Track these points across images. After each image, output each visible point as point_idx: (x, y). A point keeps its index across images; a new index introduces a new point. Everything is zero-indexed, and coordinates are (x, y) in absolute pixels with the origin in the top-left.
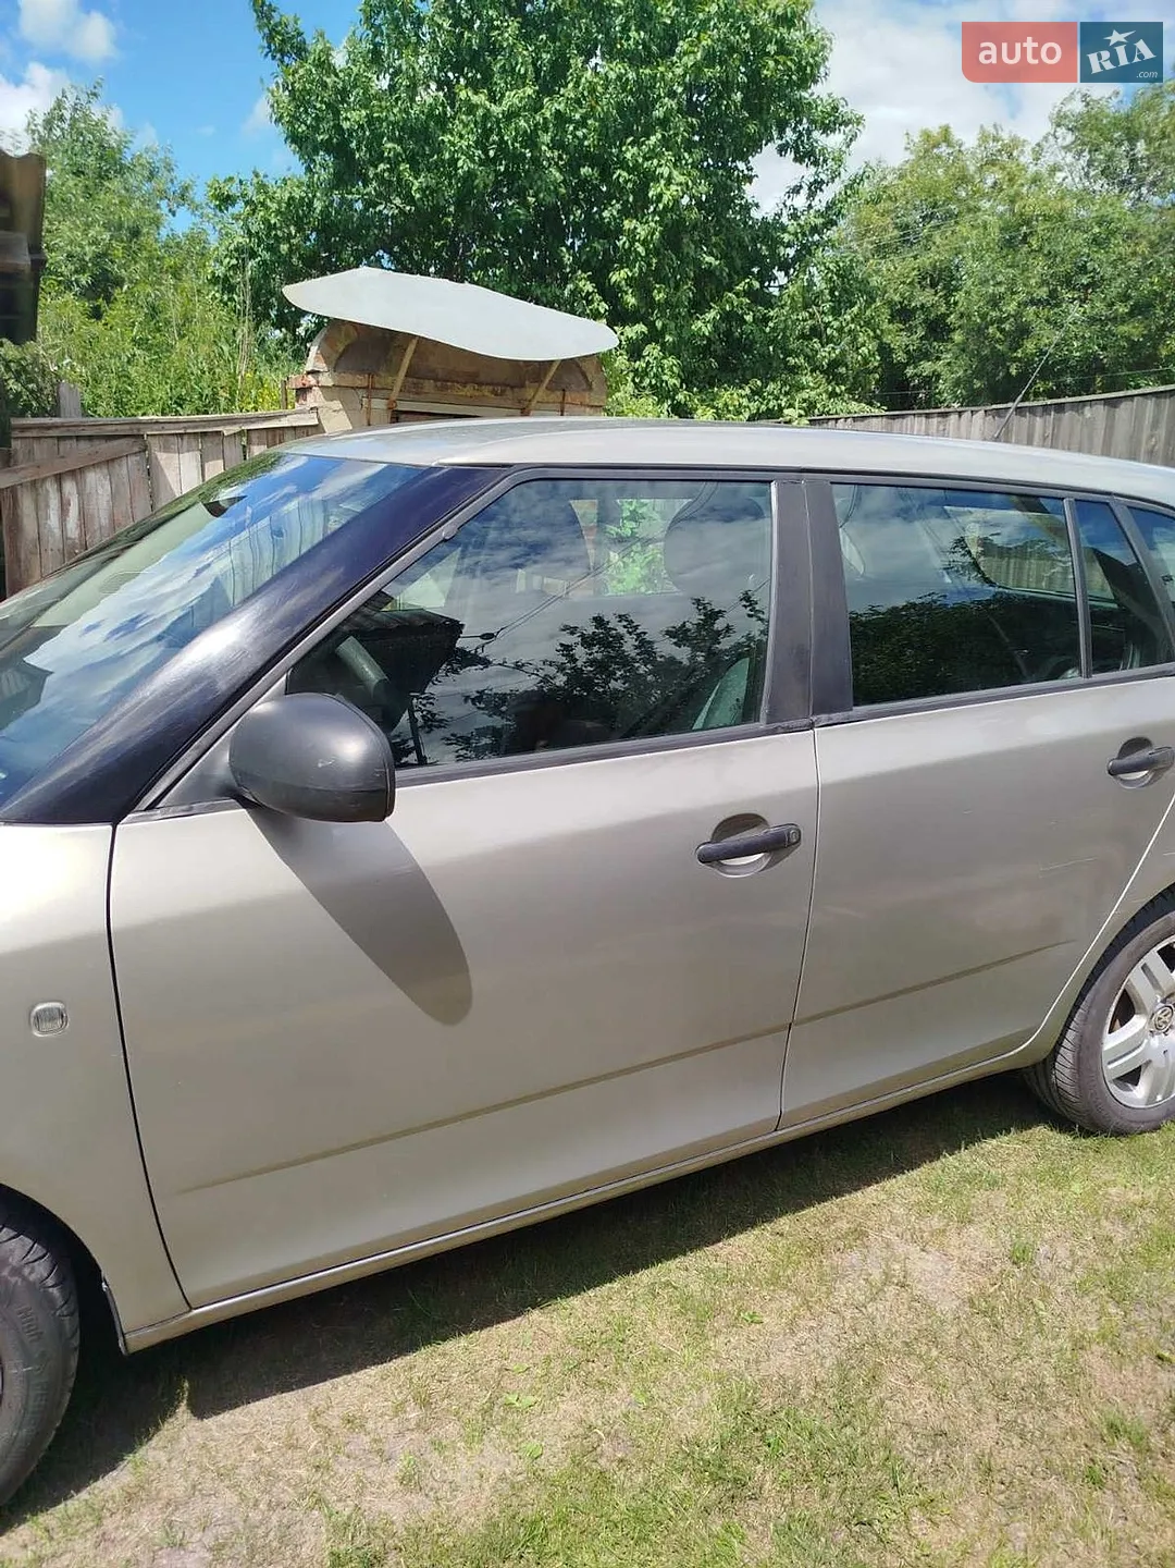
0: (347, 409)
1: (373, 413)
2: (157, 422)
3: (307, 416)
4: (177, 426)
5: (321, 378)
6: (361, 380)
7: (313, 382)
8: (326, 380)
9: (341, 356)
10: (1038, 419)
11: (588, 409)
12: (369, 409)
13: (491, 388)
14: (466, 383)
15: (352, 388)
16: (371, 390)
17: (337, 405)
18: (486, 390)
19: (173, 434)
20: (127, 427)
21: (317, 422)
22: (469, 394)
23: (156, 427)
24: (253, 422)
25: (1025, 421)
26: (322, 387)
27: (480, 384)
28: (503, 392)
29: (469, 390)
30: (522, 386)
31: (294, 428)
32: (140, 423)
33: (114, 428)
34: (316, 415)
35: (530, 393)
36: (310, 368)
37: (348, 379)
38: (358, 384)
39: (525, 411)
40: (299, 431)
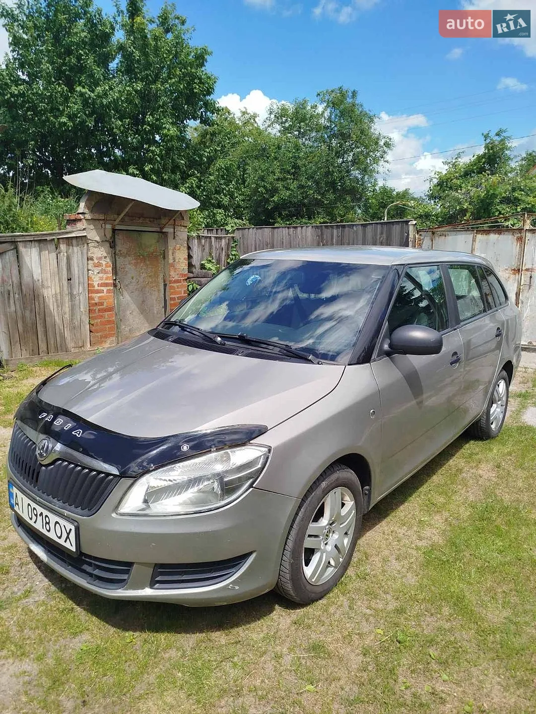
0: (96, 229)
1: (106, 230)
2: (22, 236)
3: (83, 231)
4: (30, 237)
5: (85, 216)
6: (102, 217)
7: (82, 217)
8: (88, 216)
9: (93, 207)
10: (334, 230)
11: (183, 227)
12: (105, 228)
13: (149, 219)
14: (141, 218)
15: (98, 220)
16: (105, 220)
17: (92, 227)
18: (147, 221)
19: (28, 241)
20: (9, 238)
21: (86, 235)
22: (141, 222)
23: (21, 238)
24: (61, 235)
25: (329, 230)
26: (86, 220)
27: (145, 218)
28: (153, 221)
29: (141, 220)
30: (160, 218)
31: (76, 237)
32: (14, 236)
33: (5, 238)
34: (85, 231)
35: (163, 221)
36: (81, 212)
37: (97, 216)
38: (100, 218)
39: (162, 228)
40: (78, 239)
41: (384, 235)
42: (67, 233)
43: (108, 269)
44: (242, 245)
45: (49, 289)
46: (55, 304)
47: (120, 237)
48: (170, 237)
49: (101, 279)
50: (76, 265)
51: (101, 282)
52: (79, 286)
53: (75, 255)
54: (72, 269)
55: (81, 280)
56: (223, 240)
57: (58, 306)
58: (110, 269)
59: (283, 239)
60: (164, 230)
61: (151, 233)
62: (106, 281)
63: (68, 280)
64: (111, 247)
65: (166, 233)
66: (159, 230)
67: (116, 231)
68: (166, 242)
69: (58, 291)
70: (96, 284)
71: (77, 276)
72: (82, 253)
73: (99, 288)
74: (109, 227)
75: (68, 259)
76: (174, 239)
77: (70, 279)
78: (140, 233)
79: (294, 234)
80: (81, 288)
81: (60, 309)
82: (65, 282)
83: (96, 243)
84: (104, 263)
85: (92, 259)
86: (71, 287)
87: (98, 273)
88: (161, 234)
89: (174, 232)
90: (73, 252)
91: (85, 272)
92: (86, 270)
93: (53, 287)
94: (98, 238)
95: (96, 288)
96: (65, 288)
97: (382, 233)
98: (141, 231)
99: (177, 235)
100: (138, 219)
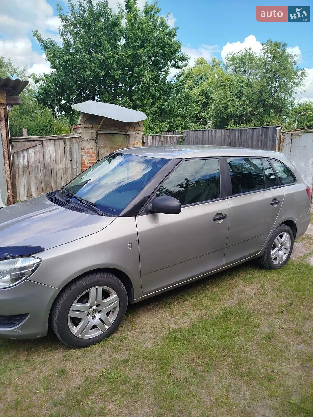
0: (87, 133)
2: (45, 137)
3: (79, 134)
6: (90, 126)
7: (79, 127)
8: (82, 126)
9: (85, 121)
11: (140, 132)
12: (92, 133)
13: (118, 127)
15: (88, 128)
16: (92, 128)
17: (85, 132)
19: (49, 140)
20: (39, 138)
21: (80, 136)
24: (67, 136)
25: (234, 132)
26: (82, 128)
27: (116, 126)
28: (121, 128)
30: (125, 127)
31: (75, 137)
32: (42, 137)
34: (80, 134)
35: (127, 128)
36: (79, 124)
37: (87, 126)
39: (126, 132)
40: (76, 138)
41: (263, 136)
42: (70, 135)
43: (93, 154)
45: (60, 165)
46: (63, 173)
47: (101, 137)
48: (132, 137)
49: (89, 160)
50: (75, 152)
51: (89, 162)
52: (76, 164)
53: (75, 147)
54: (73, 154)
55: (78, 160)
56: (175, 138)
57: (64, 174)
58: (95, 155)
59: (208, 137)
60: (128, 133)
61: (120, 135)
62: (92, 162)
63: (70, 160)
64: (95, 143)
65: (129, 135)
66: (124, 133)
67: (99, 134)
68: (129, 140)
69: (64, 166)
70: (86, 163)
71: (75, 158)
72: (78, 146)
73: (88, 165)
74: (94, 132)
75: (70, 149)
76: (134, 138)
77: (71, 160)
79: (215, 134)
80: (77, 165)
81: (65, 176)
82: (68, 161)
83: (87, 141)
84: (91, 151)
85: (84, 149)
86: (72, 164)
87: (88, 157)
89: (134, 134)
90: (73, 145)
91: (80, 156)
92: (80, 155)
93: (62, 164)
94: (88, 138)
95: (86, 165)
96: (69, 165)
97: (262, 135)
98: (113, 134)
99: (136, 136)
100: (112, 127)
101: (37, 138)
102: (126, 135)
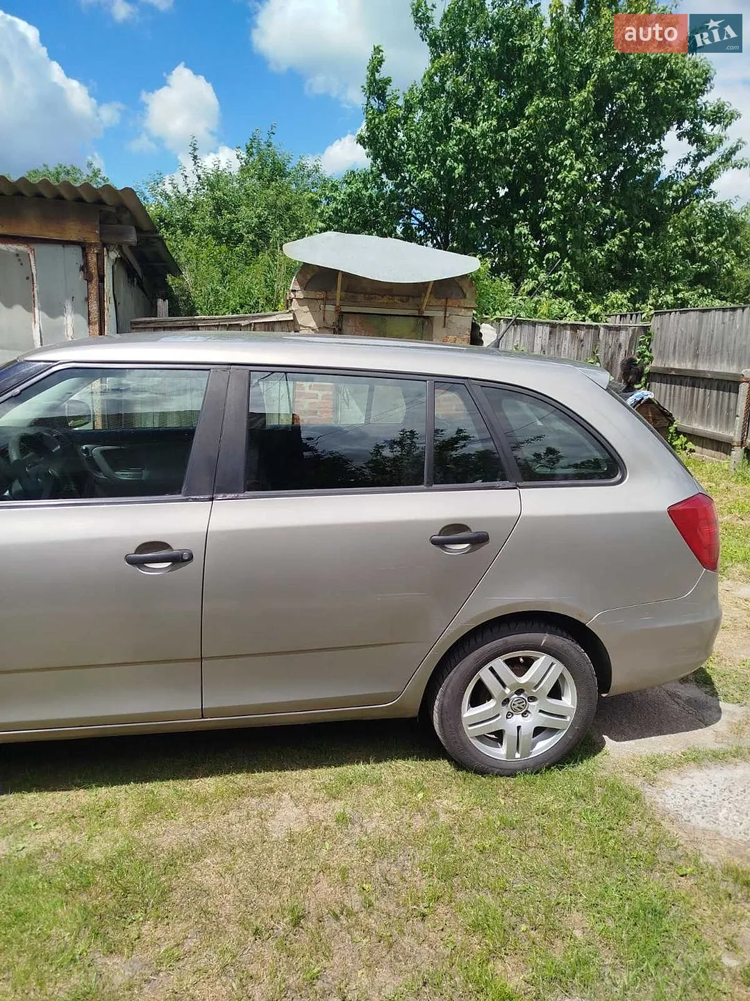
0: (311, 311)
1: (327, 314)
2: (204, 319)
3: (288, 315)
4: (215, 321)
5: (297, 294)
6: (320, 295)
7: (294, 296)
8: (300, 295)
9: (308, 283)
11: (463, 310)
12: (325, 311)
13: (399, 298)
14: (385, 295)
15: (314, 299)
16: (326, 301)
17: (306, 308)
18: (396, 299)
19: (213, 326)
20: (188, 322)
21: (292, 318)
22: (386, 301)
23: (203, 321)
24: (258, 319)
26: (298, 299)
27: (393, 296)
29: (385, 300)
30: (421, 297)
31: (279, 322)
32: (195, 320)
33: (181, 322)
34: (292, 315)
36: (291, 289)
37: (312, 295)
38: (318, 297)
39: (422, 311)
40: (283, 324)
42: (266, 316)
44: (658, 341)
47: (351, 323)
48: (438, 324)
56: (623, 333)
60: (426, 313)
61: (405, 318)
65: (431, 319)
66: (416, 313)
67: (344, 315)
68: (429, 332)
73: (312, 391)
74: (331, 308)
76: (444, 327)
78: (384, 317)
83: (311, 331)
88: (420, 320)
89: (445, 317)
94: (313, 324)
95: (306, 391)
98: (385, 315)
99: (451, 322)
100: (380, 298)
101: (184, 322)
102: (422, 319)
